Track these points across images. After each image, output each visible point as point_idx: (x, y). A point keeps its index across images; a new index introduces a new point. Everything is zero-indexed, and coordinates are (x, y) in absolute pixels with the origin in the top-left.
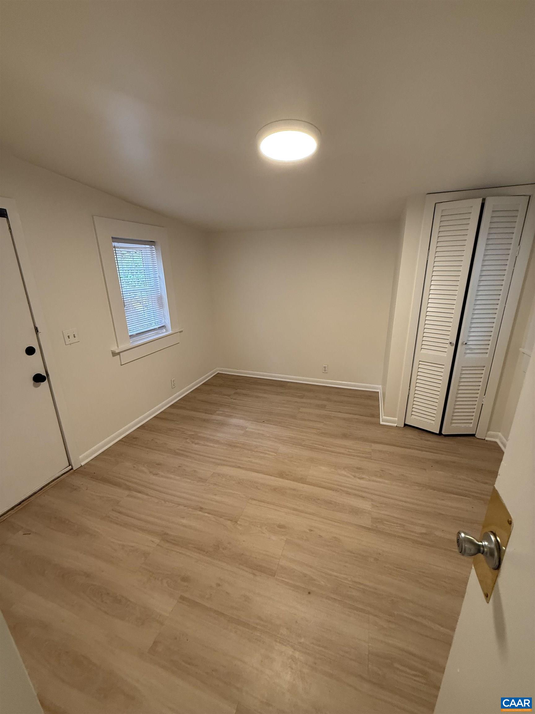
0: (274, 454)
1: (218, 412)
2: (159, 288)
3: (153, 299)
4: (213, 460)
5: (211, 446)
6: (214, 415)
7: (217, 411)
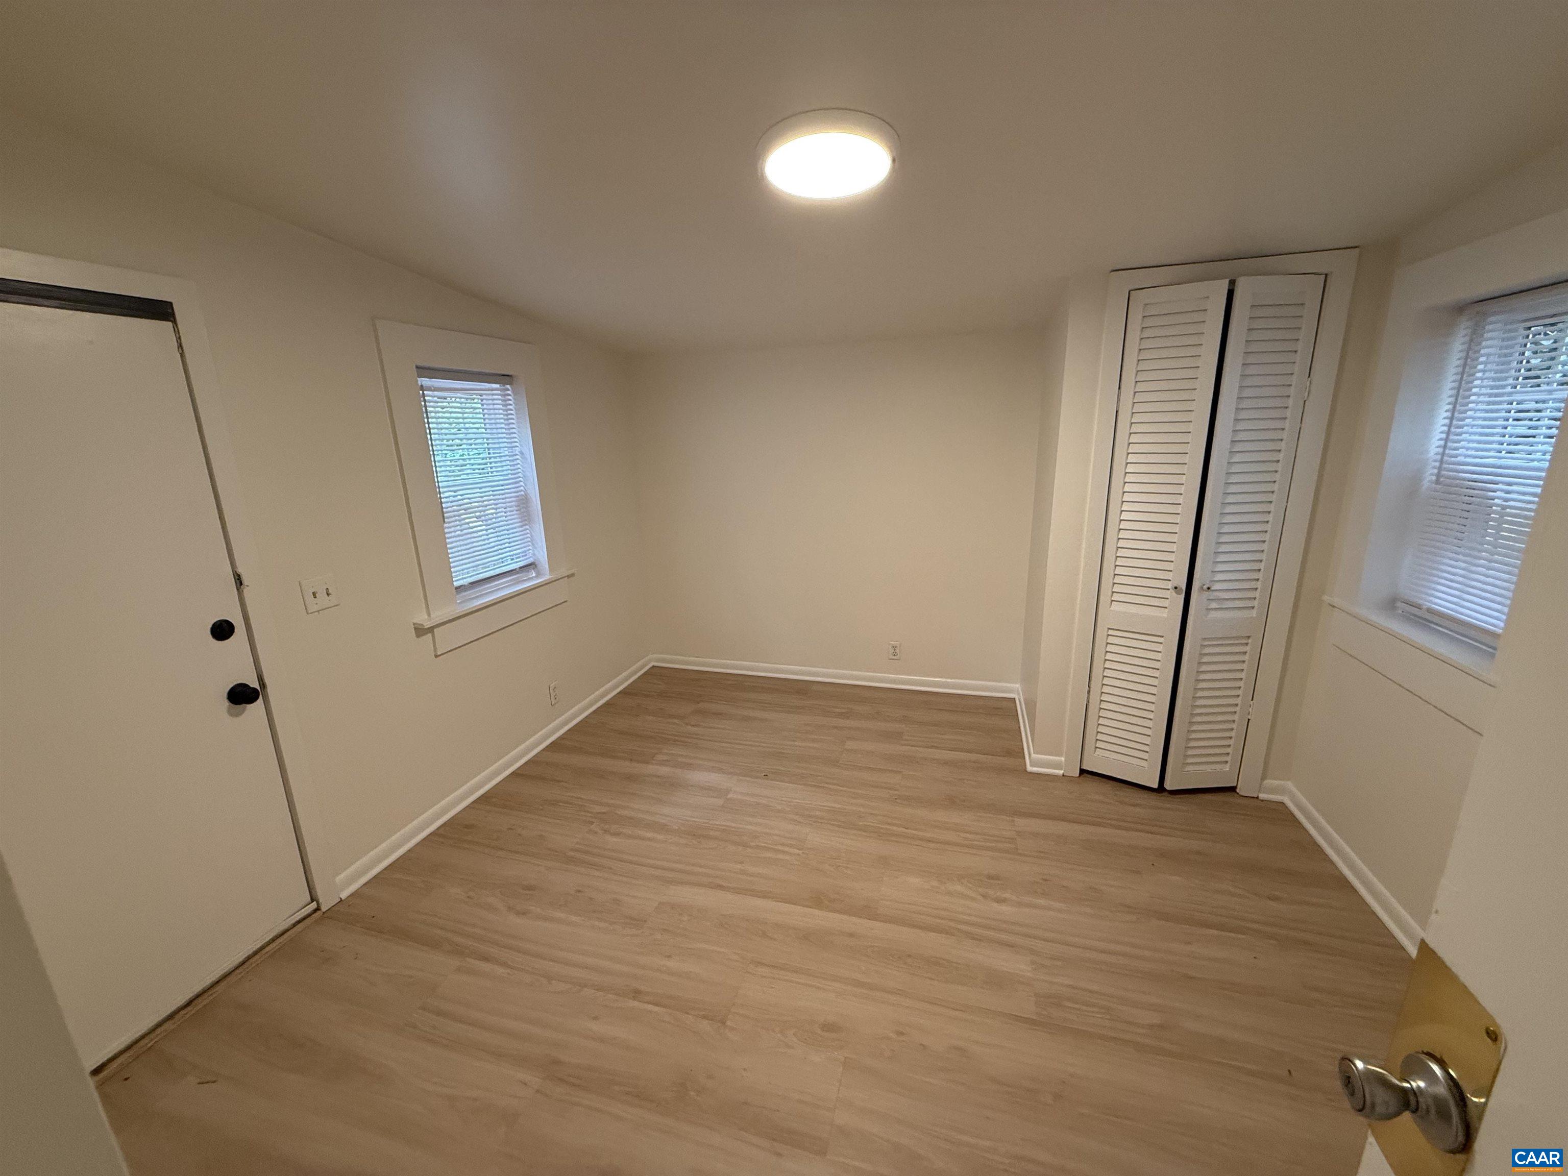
0: (797, 851)
1: (660, 757)
2: (521, 479)
3: (508, 504)
4: (658, 872)
5: (650, 839)
6: (652, 764)
7: (657, 754)
